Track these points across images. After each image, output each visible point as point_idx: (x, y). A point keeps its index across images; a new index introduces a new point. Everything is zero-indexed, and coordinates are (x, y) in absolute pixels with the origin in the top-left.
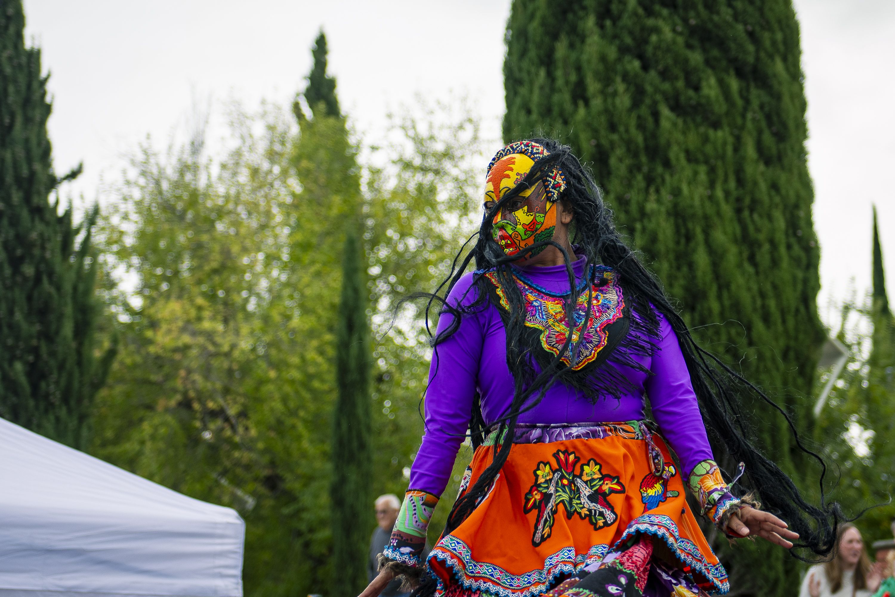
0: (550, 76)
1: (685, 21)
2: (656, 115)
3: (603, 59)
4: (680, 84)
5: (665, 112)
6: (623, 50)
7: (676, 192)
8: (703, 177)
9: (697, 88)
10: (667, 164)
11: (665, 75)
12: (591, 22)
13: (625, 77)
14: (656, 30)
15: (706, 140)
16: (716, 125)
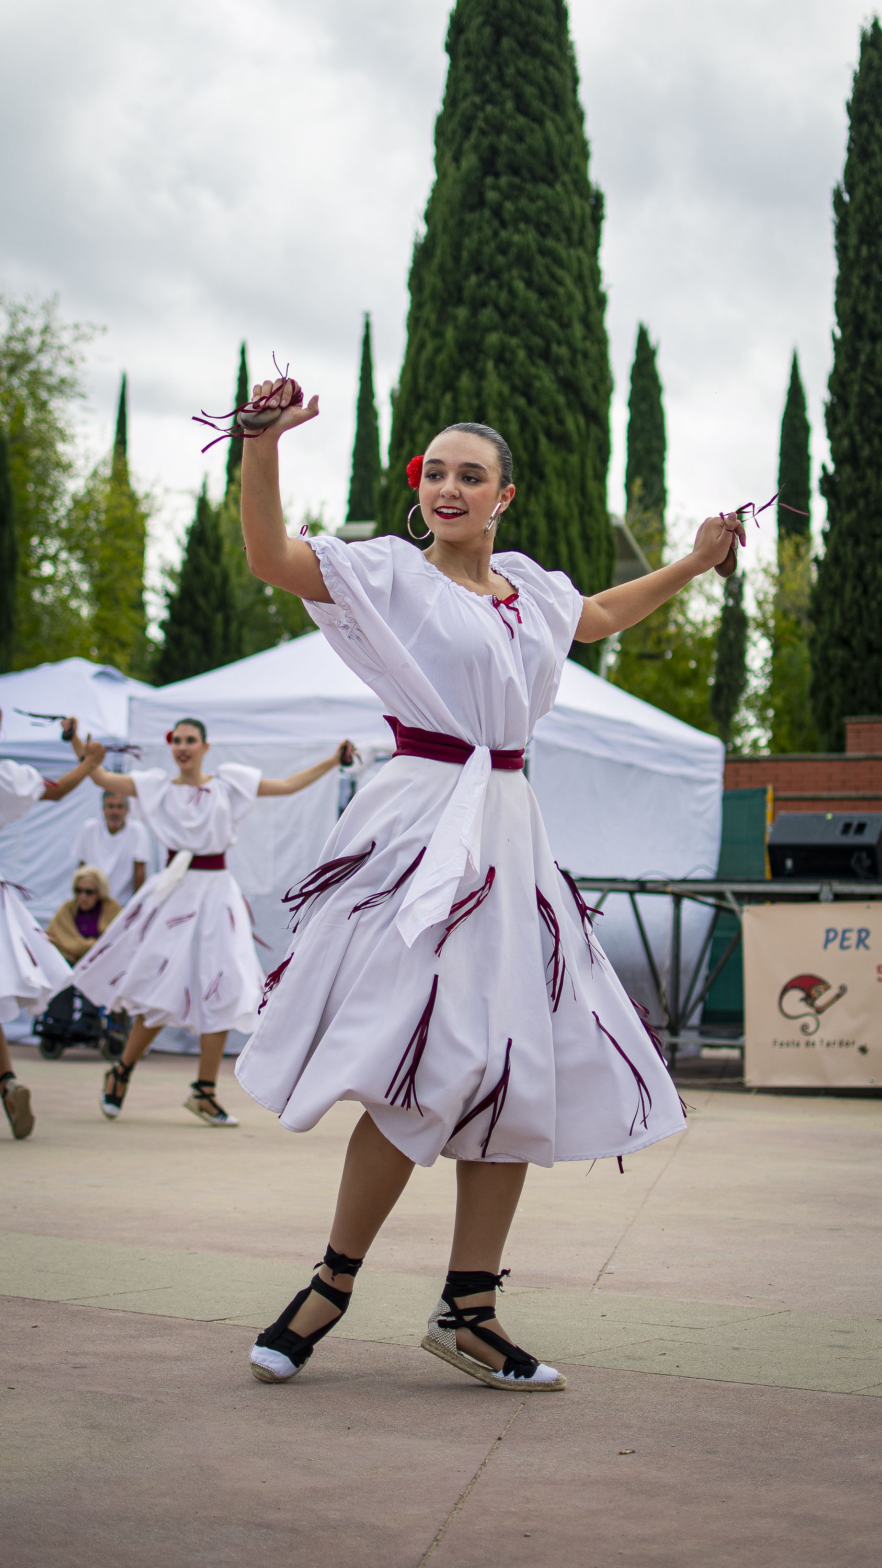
0: (455, 400)
1: (555, 372)
2: (536, 441)
3: (500, 394)
4: (552, 419)
5: (543, 440)
6: (514, 389)
7: (549, 499)
8: (564, 488)
9: (561, 422)
10: (542, 476)
11: (543, 411)
12: (490, 365)
13: (516, 410)
14: (538, 378)
15: (565, 461)
16: (570, 450)
